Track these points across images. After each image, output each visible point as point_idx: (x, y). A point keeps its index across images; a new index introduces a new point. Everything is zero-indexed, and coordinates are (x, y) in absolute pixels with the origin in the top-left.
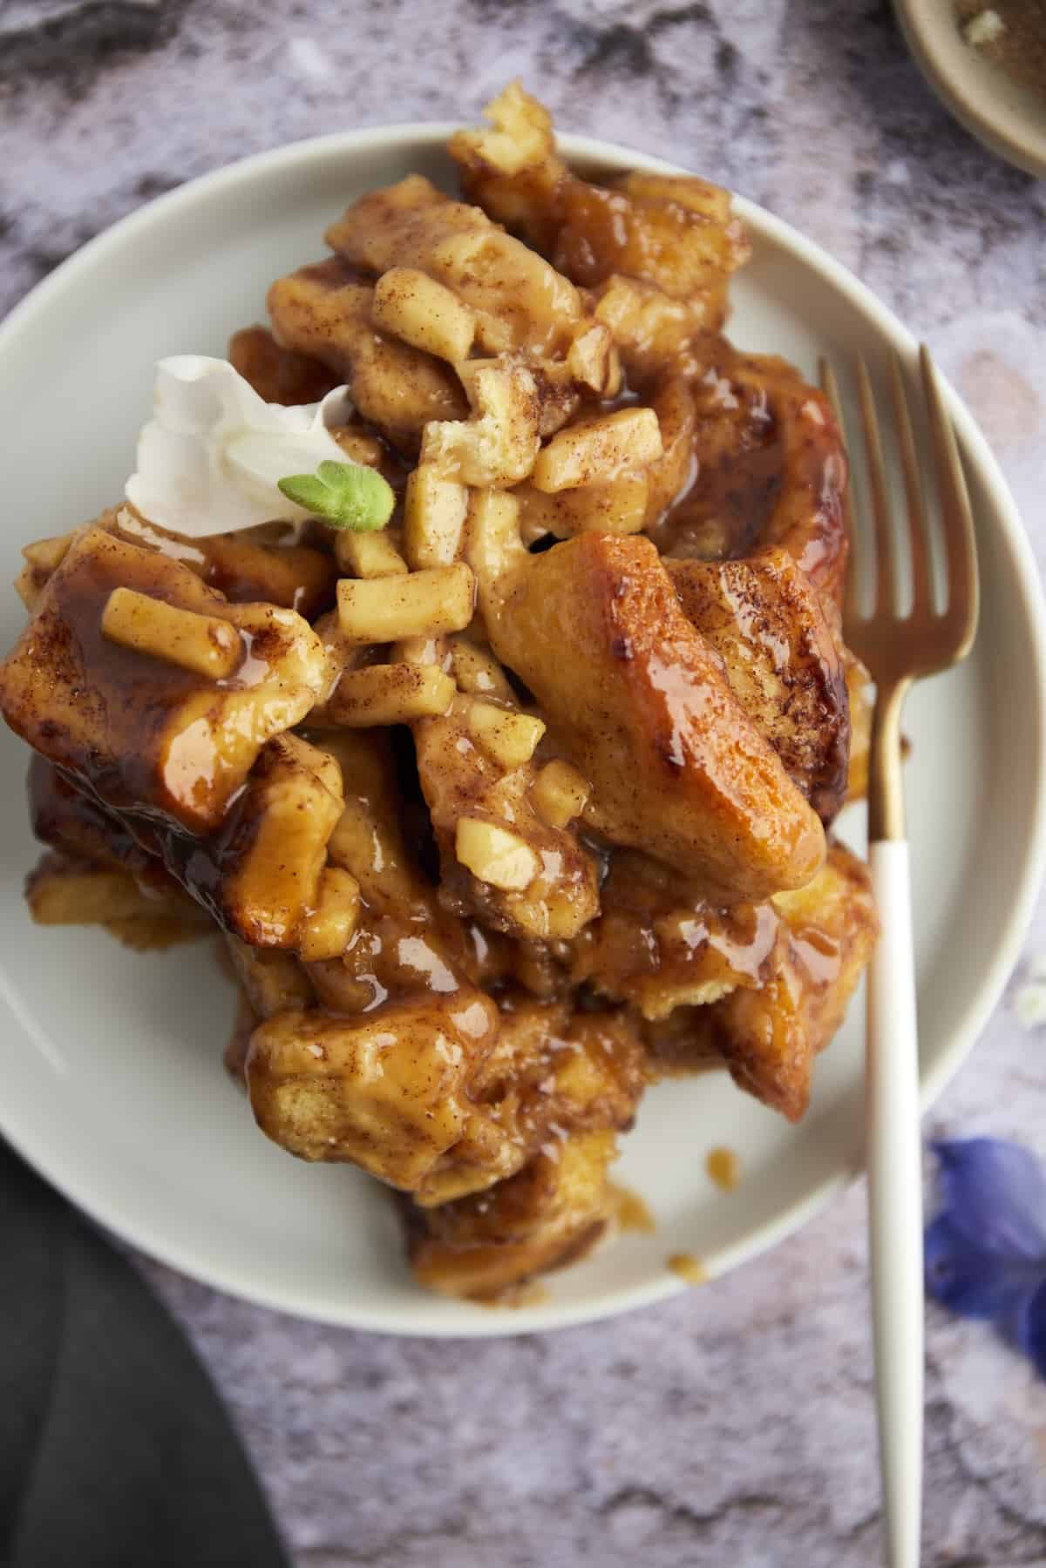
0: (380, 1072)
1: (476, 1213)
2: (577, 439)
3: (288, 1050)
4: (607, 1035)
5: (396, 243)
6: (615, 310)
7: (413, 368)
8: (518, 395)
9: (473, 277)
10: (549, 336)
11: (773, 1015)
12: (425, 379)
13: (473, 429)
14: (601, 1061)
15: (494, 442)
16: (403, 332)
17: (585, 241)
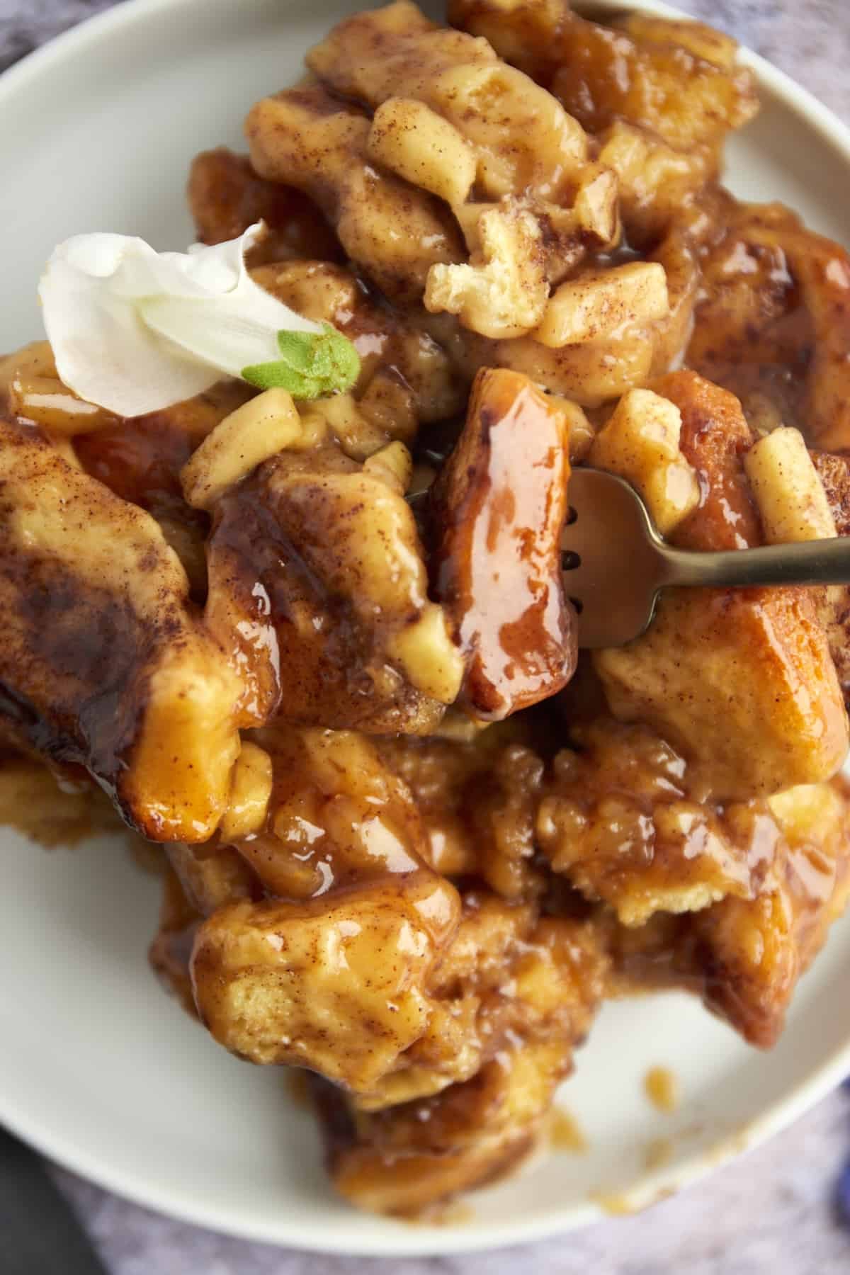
0: (344, 964)
1: (417, 1122)
2: (585, 292)
3: (244, 941)
4: (574, 942)
5: (390, 71)
6: (621, 156)
7: (407, 209)
8: (524, 240)
9: (477, 112)
10: (556, 179)
11: (765, 933)
12: (419, 219)
13: (481, 274)
14: (565, 969)
15: (503, 289)
16: (402, 166)
17: (584, 84)
